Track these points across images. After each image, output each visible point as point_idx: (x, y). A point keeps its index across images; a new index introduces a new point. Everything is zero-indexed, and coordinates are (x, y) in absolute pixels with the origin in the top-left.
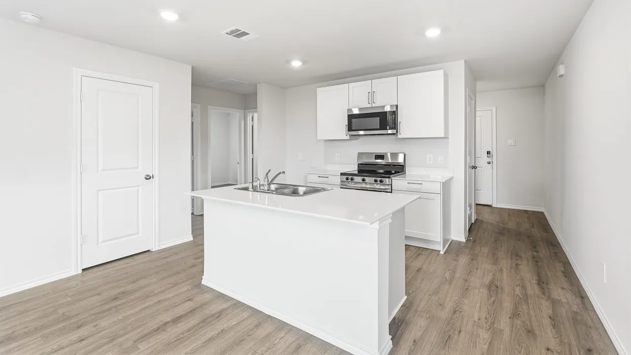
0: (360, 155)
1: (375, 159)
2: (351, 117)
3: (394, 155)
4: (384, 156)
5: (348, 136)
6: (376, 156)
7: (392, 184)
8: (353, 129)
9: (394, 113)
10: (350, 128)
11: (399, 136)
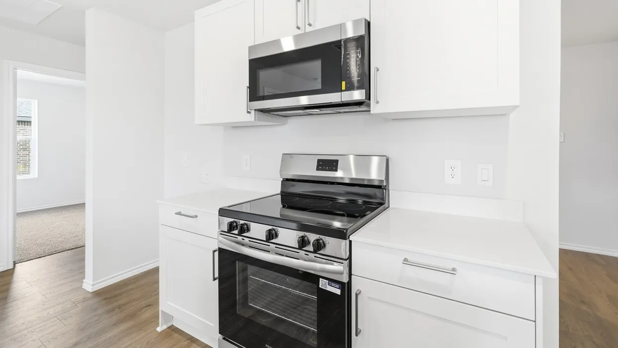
0: (287, 157)
1: (318, 169)
2: (257, 65)
3: (363, 158)
4: (337, 161)
5: (253, 112)
6: (319, 161)
7: (350, 258)
8: (261, 94)
9: (363, 43)
10: (254, 94)
11: (375, 109)
